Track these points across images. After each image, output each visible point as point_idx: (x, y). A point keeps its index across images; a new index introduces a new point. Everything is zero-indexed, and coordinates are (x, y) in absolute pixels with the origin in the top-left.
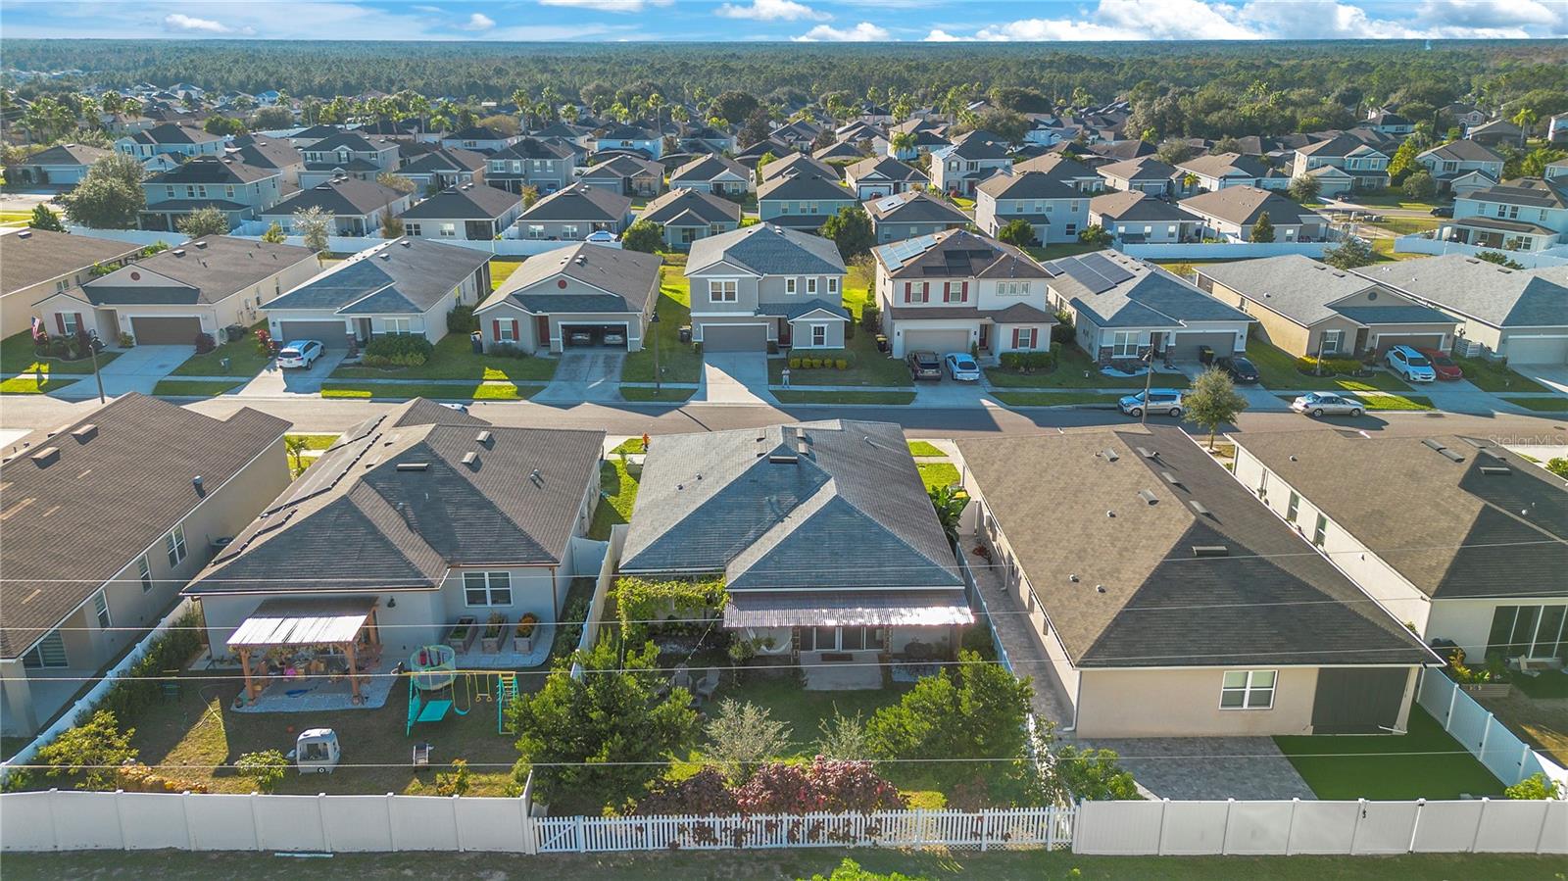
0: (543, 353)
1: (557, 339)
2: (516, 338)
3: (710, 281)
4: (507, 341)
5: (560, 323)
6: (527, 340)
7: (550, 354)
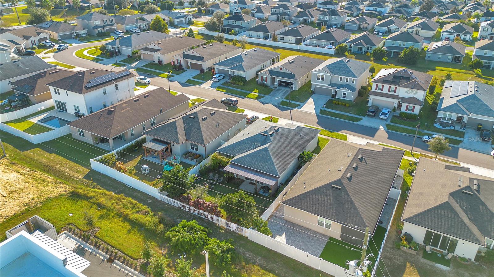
0: (272, 87)
1: (276, 84)
2: (266, 82)
3: (317, 74)
4: (264, 82)
5: (277, 80)
6: (269, 83)
7: (274, 87)
